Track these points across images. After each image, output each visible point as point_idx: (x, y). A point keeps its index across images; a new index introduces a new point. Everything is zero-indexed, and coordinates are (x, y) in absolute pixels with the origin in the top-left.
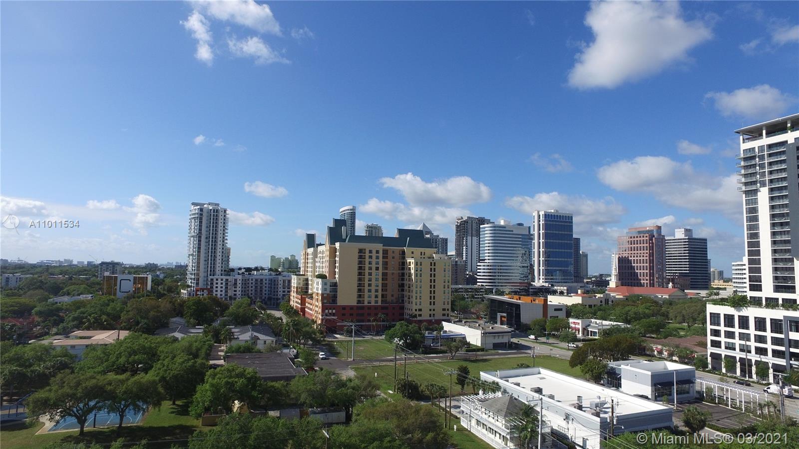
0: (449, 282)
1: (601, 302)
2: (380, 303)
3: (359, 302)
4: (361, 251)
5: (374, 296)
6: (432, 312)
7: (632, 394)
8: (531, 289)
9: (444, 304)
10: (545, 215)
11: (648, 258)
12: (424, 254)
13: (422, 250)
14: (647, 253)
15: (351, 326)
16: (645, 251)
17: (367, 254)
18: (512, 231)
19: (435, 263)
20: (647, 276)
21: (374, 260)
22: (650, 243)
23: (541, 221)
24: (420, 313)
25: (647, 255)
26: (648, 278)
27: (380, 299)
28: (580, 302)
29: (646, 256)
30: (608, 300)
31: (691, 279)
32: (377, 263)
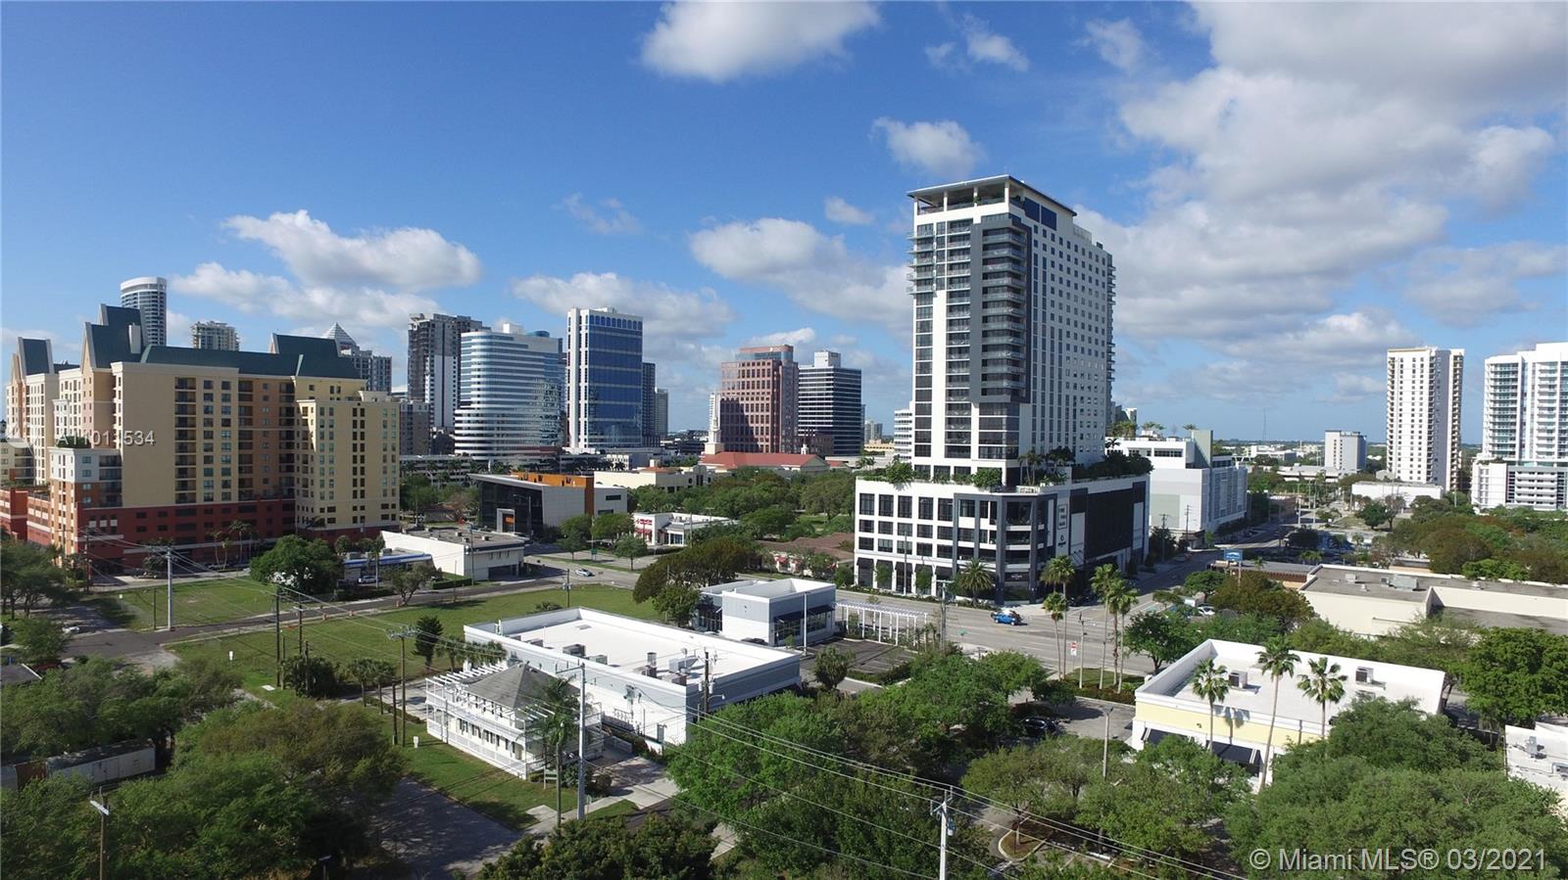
0: (394, 449)
1: (690, 481)
2: (235, 499)
3: (181, 498)
4: (182, 383)
5: (220, 484)
6: (359, 513)
7: (739, 639)
8: (563, 459)
9: (385, 495)
10: (591, 317)
11: (769, 402)
12: (339, 391)
13: (334, 382)
14: (768, 393)
15: (164, 553)
16: (766, 390)
17: (200, 391)
18: (526, 346)
19: (362, 410)
20: (767, 434)
21: (217, 404)
22: (774, 376)
23: (583, 328)
24: (331, 515)
25: (769, 396)
26: (769, 437)
27: (234, 490)
28: (654, 482)
29: (768, 399)
30: (702, 477)
31: (836, 438)
32: (226, 411)
